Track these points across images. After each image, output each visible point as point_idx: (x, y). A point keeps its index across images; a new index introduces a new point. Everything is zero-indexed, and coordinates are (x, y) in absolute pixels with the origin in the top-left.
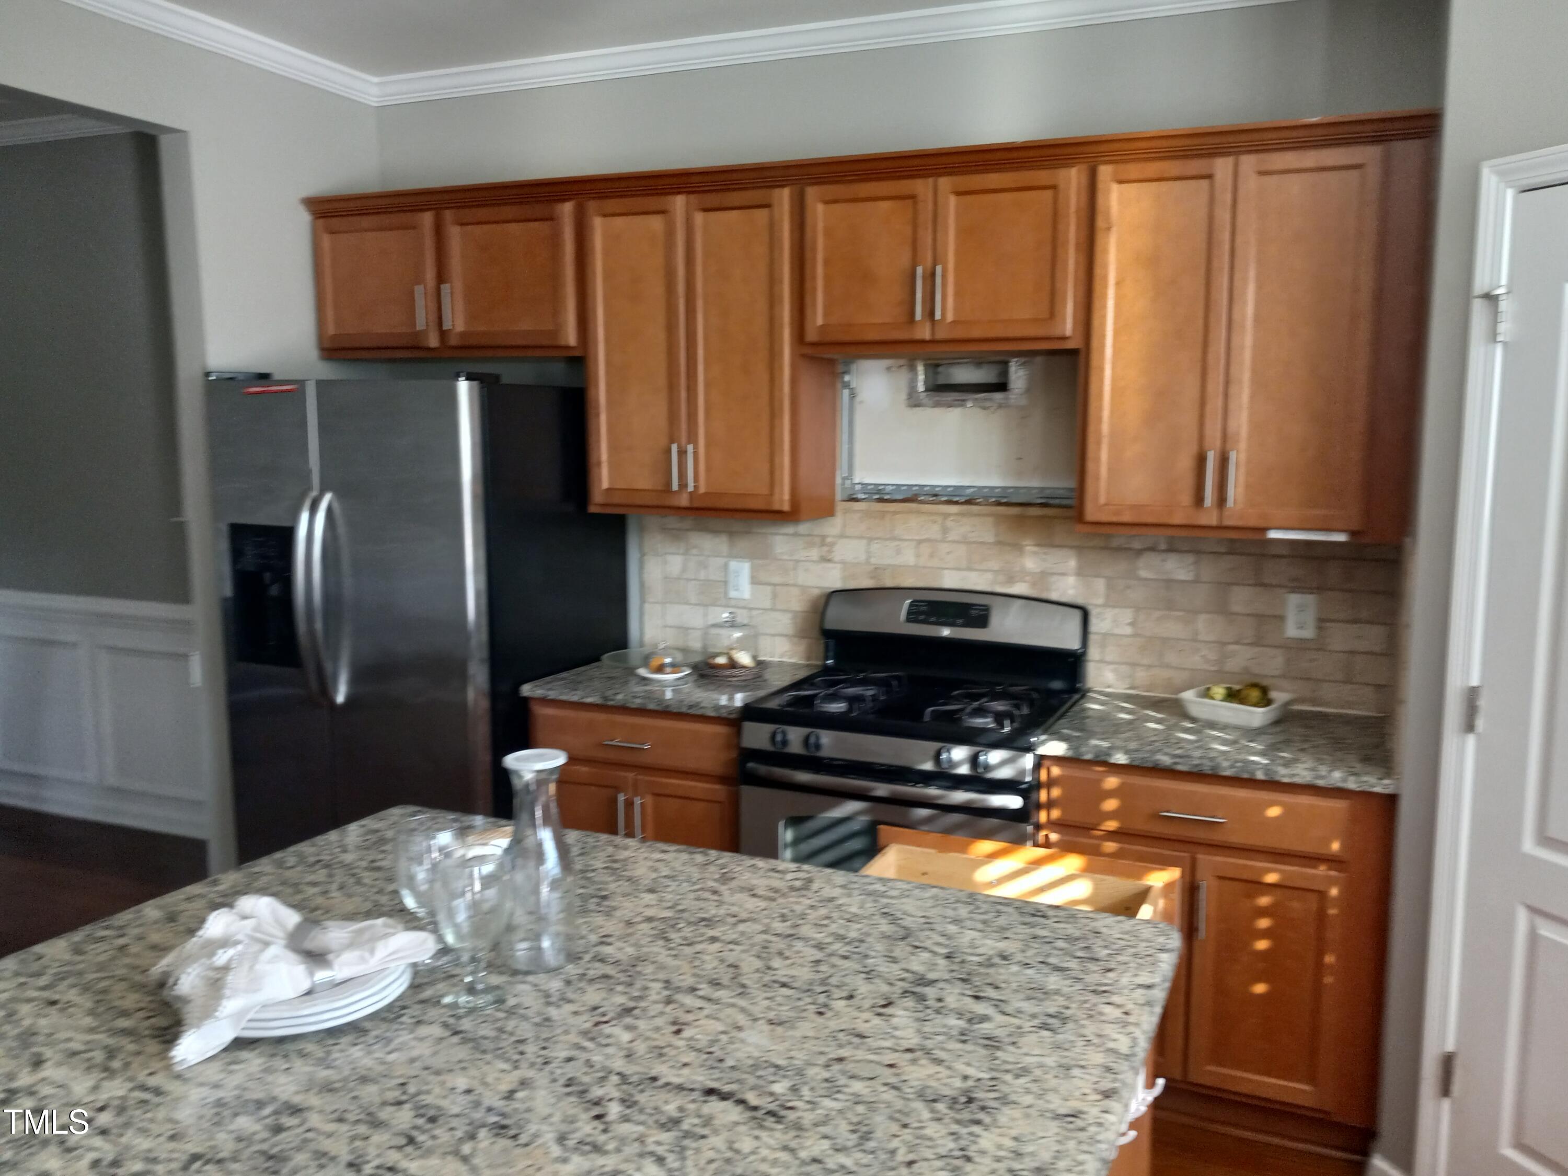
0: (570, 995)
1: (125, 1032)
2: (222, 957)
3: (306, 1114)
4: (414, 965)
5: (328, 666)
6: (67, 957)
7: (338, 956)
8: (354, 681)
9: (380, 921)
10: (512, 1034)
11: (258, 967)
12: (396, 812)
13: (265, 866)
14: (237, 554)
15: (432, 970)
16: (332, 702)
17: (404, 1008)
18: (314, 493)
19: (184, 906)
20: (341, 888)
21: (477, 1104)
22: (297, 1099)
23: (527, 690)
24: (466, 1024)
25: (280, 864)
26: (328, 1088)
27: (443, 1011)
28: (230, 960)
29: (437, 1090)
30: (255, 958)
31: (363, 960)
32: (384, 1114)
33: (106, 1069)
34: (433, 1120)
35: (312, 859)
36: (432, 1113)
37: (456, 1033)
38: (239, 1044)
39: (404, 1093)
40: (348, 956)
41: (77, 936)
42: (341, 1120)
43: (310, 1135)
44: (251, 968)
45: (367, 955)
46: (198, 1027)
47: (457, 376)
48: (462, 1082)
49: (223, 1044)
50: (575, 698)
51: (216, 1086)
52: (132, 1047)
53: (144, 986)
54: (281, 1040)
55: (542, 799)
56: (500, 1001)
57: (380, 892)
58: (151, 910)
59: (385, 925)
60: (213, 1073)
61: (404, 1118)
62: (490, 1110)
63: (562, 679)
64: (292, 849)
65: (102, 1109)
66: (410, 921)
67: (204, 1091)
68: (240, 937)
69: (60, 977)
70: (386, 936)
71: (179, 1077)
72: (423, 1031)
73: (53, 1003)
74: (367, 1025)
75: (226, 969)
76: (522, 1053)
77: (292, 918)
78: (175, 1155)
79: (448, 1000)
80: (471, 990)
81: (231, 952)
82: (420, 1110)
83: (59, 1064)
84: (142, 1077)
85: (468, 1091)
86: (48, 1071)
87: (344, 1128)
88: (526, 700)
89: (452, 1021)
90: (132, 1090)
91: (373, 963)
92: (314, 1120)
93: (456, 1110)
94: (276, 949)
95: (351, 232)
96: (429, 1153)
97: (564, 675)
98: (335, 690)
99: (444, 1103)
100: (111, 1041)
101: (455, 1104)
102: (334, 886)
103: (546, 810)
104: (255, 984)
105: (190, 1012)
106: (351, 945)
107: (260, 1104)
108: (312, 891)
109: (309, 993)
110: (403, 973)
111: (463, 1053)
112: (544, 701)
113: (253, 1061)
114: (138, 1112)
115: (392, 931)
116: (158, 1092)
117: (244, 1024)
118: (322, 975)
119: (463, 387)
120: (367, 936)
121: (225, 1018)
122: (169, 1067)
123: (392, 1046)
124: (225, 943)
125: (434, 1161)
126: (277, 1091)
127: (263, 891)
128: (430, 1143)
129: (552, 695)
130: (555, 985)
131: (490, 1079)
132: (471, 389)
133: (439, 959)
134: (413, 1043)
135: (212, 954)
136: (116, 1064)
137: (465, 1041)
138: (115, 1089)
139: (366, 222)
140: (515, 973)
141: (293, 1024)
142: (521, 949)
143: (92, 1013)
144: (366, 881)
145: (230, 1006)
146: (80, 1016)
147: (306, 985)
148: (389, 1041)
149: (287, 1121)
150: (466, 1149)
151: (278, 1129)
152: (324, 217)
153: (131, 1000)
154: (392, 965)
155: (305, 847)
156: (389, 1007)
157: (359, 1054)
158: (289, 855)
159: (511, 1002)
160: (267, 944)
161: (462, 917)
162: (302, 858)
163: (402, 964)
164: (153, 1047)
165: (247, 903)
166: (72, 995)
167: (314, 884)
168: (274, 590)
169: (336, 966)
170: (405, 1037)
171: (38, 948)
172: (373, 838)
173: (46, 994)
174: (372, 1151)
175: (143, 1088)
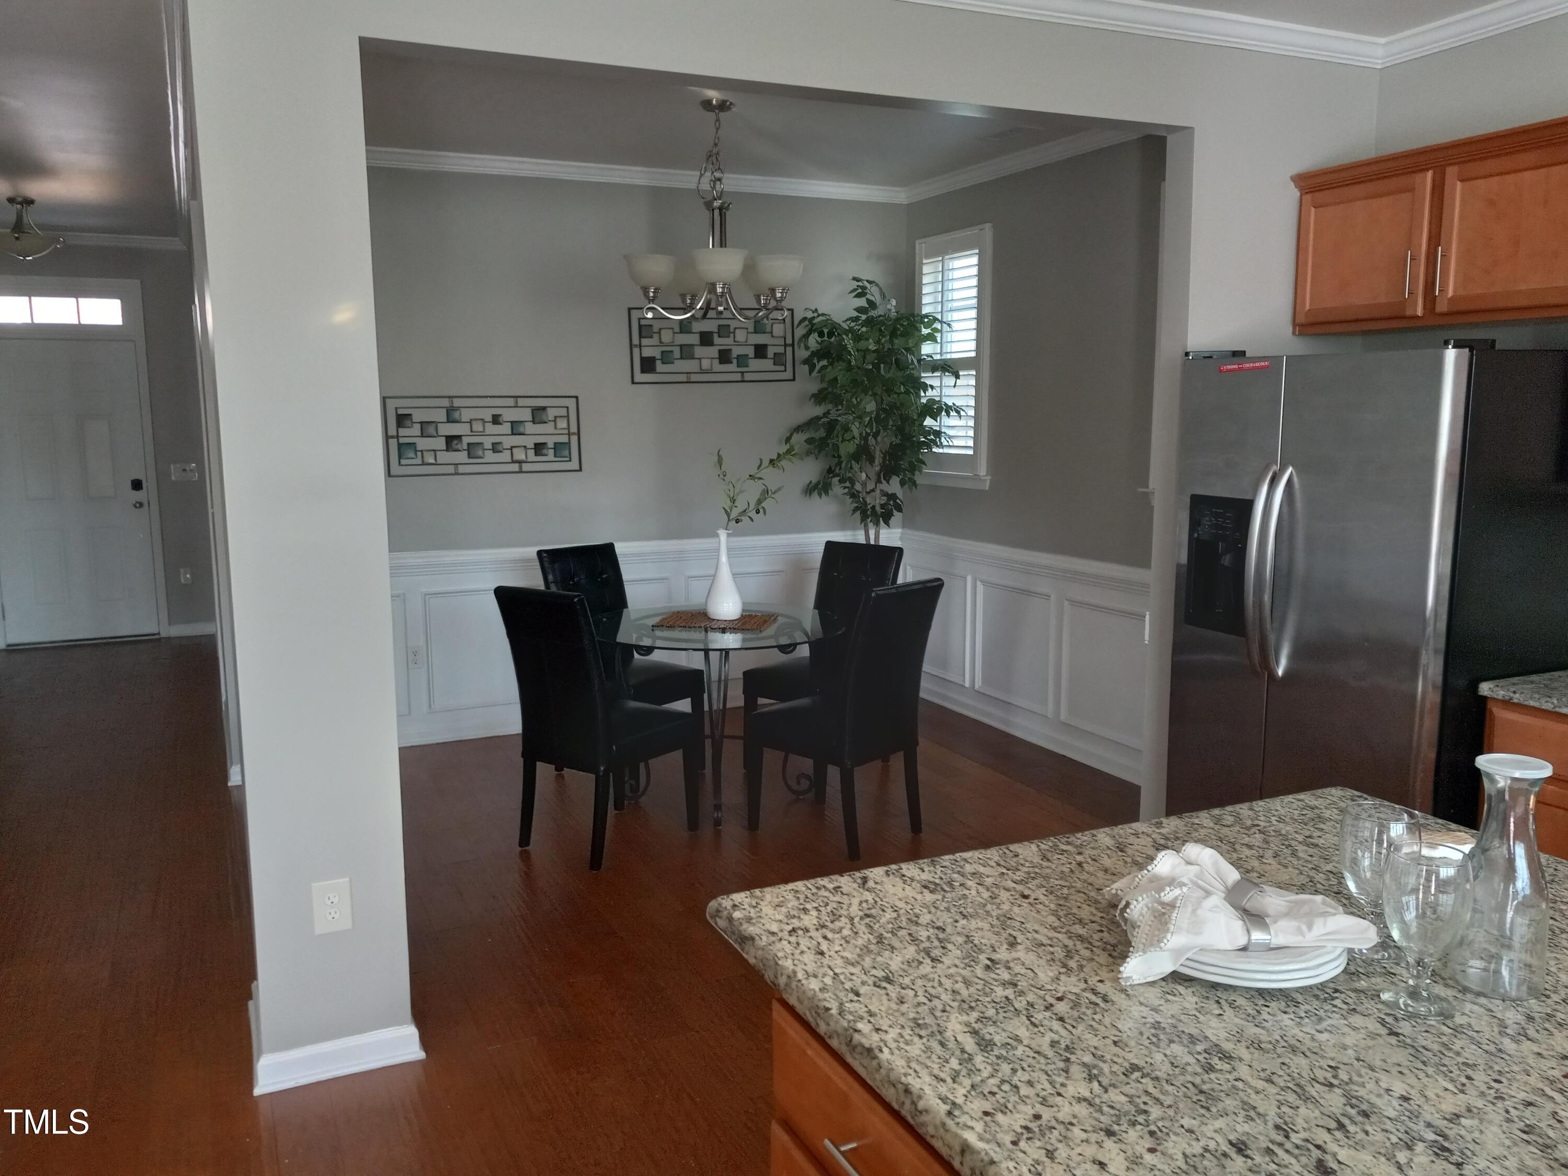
0: (1531, 1032)
1: (1081, 938)
2: (1169, 895)
3: (1236, 1063)
4: (1350, 951)
5: (1272, 638)
6: (1037, 860)
7: (1275, 922)
8: (1295, 656)
9: (1319, 898)
10: (1458, 1054)
11: (1199, 912)
12: (1335, 793)
13: (1204, 818)
14: (1194, 524)
15: (1369, 962)
16: (1272, 675)
17: (1336, 991)
18: (1275, 468)
19: (1132, 839)
20: (1276, 856)
21: (1415, 1116)
22: (1228, 1046)
23: (1485, 688)
24: (1405, 1028)
25: (1218, 820)
26: (1256, 1045)
27: (1380, 1006)
28: (1176, 898)
29: (1371, 1086)
30: (1198, 904)
31: (1299, 931)
32: (1315, 1090)
33: (1065, 966)
34: (1366, 1115)
35: (1249, 823)
36: (1364, 1107)
37: (1393, 1033)
38: (1176, 977)
39: (1335, 1077)
40: (1283, 923)
41: (1046, 845)
42: (1269, 1081)
43: (1240, 1085)
44: (1194, 911)
45: (1304, 928)
46: (1144, 952)
47: (1446, 343)
48: (1399, 1088)
49: (1162, 973)
50: (1548, 706)
51: (1155, 1010)
52: (1087, 953)
53: (1097, 902)
54: (1215, 986)
55: (1520, 810)
56: (1445, 1016)
57: (1316, 869)
58: (1104, 837)
59: (1324, 903)
60: (1153, 996)
61: (1335, 1101)
62: (1429, 1125)
63: (1532, 682)
64: (1229, 808)
65: (1060, 999)
66: (1350, 905)
67: (1145, 1011)
68: (1185, 880)
69: (1030, 877)
70: (1324, 914)
71: (1123, 991)
72: (1357, 1020)
73: (1026, 897)
74: (1300, 998)
75: (1172, 905)
76: (1469, 1078)
77: (1233, 875)
78: (1120, 1061)
79: (1385, 996)
80: (1414, 994)
81: (1177, 892)
82: (1351, 1100)
83: (1028, 950)
84: (1093, 980)
85: (1406, 1099)
86: (1020, 952)
87: (1272, 1090)
88: (1485, 699)
89: (1389, 1020)
90: (1084, 990)
91: (1310, 938)
92: (1243, 1071)
93: (1392, 1114)
94: (1217, 899)
95: (1339, 203)
96: (1358, 1146)
97: (1534, 678)
98: (1278, 663)
99: (1378, 1101)
100: (1070, 943)
101: (1390, 1107)
102: (1269, 853)
103: (1522, 823)
104: (1196, 927)
105: (1138, 937)
106: (1288, 914)
107: (1193, 1040)
108: (1247, 852)
109: (1244, 949)
110: (1340, 955)
111: (1401, 1056)
112: (1507, 704)
113: (1189, 999)
114: (1089, 1012)
115: (1333, 911)
116: (1105, 999)
117: (1182, 961)
118: (1258, 936)
119: (1451, 354)
120: (1306, 908)
121: (1168, 950)
122: (1117, 980)
123: (1324, 1025)
124: (1172, 882)
125: (1365, 1156)
126: (1209, 1033)
127: (1203, 841)
128: (1360, 1136)
129: (1517, 698)
130: (1512, 1017)
131: (1430, 1094)
132: (1458, 359)
133: (1377, 952)
134: (1346, 1030)
135: (1160, 889)
136: (1072, 964)
137: (1405, 1045)
138: (1071, 985)
139: (1358, 190)
140: (1465, 990)
141: (1231, 975)
142: (1475, 967)
143: (1055, 913)
144: (1301, 855)
145: (1175, 940)
146: (1045, 914)
147: (1242, 941)
148: (1320, 1020)
149: (1219, 1065)
150: (1402, 1157)
151: (1210, 1068)
152: (1311, 192)
153: (1086, 912)
154: (1330, 945)
155: (1243, 809)
156: (1322, 986)
157: (1290, 1023)
158: (1227, 813)
159: (1459, 1020)
160: (1208, 894)
161: (1410, 915)
162: (1238, 818)
163: (1341, 947)
164: (1103, 958)
165: (1193, 850)
166: (1040, 894)
167: (1250, 847)
168: (1227, 560)
169: (1273, 929)
170: (1335, 1020)
171: (1015, 847)
172: (1310, 814)
173: (1020, 888)
174: (1300, 1123)
175: (1094, 991)
